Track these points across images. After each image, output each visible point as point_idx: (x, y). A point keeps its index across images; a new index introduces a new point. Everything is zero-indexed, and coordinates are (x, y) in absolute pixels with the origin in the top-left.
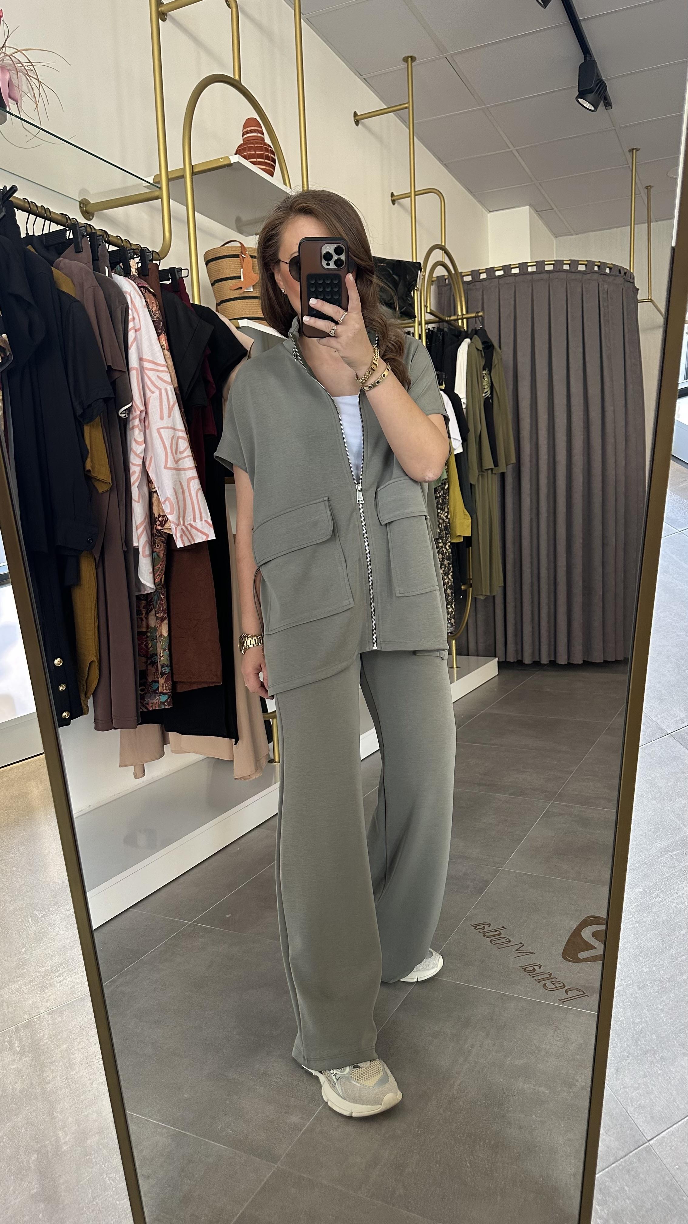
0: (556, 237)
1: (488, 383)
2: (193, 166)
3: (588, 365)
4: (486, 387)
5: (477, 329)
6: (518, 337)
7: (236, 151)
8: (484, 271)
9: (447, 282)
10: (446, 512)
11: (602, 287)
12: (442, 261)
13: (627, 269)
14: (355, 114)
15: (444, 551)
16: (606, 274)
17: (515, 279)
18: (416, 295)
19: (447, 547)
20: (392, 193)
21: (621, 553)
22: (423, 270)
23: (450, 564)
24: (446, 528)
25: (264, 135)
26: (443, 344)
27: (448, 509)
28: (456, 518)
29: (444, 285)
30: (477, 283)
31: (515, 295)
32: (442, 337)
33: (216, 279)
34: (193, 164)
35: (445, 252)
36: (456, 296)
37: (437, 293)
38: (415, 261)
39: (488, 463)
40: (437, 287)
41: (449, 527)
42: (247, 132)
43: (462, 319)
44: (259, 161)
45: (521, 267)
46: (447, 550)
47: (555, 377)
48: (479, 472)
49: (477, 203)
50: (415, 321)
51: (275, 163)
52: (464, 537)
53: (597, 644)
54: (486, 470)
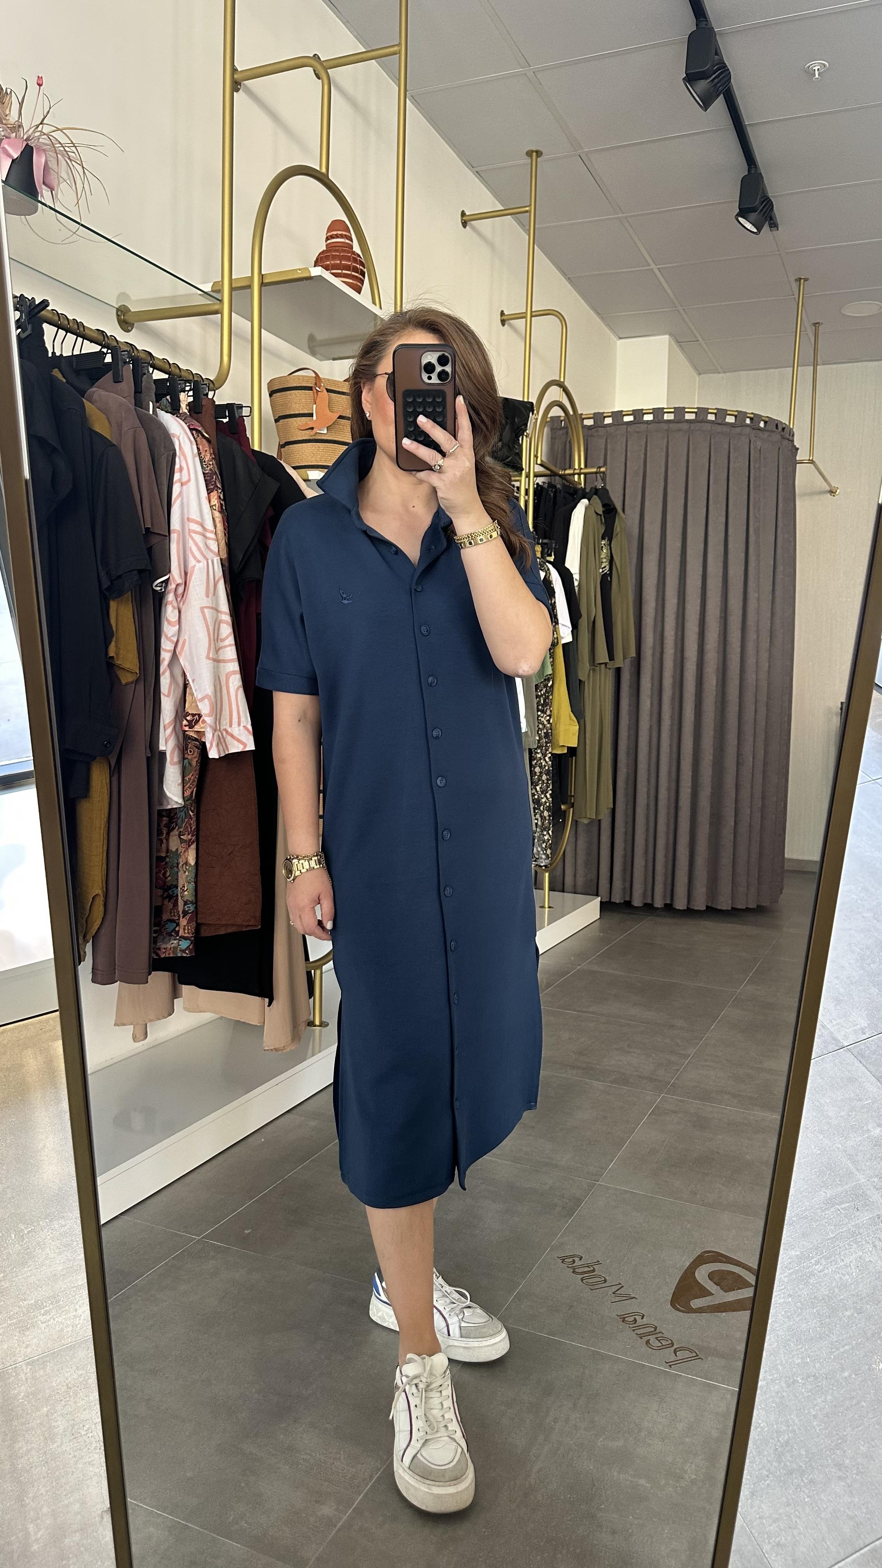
0: (700, 374)
1: (607, 556)
2: (262, 275)
3: (730, 539)
4: (604, 560)
5: (598, 488)
6: (647, 499)
7: (317, 259)
8: (610, 414)
9: (563, 425)
10: (548, 716)
11: (753, 445)
12: (559, 401)
13: (785, 424)
14: (463, 214)
15: (544, 764)
16: (760, 429)
17: (647, 427)
18: (525, 442)
19: (547, 759)
20: (502, 311)
21: (759, 777)
22: (535, 412)
23: (549, 782)
24: (547, 735)
25: (352, 241)
26: (555, 503)
27: (551, 711)
28: (560, 723)
29: (559, 428)
30: (600, 429)
31: (646, 447)
32: (554, 495)
33: (281, 415)
34: (263, 273)
35: (563, 390)
36: (574, 443)
37: (550, 438)
38: (526, 400)
39: (602, 655)
40: (550, 429)
41: (550, 734)
42: (332, 237)
43: (579, 474)
44: (344, 273)
45: (656, 415)
46: (546, 762)
47: (689, 552)
48: (590, 666)
49: (604, 326)
50: (521, 475)
51: (364, 277)
52: (568, 748)
53: (725, 888)
54: (599, 664)
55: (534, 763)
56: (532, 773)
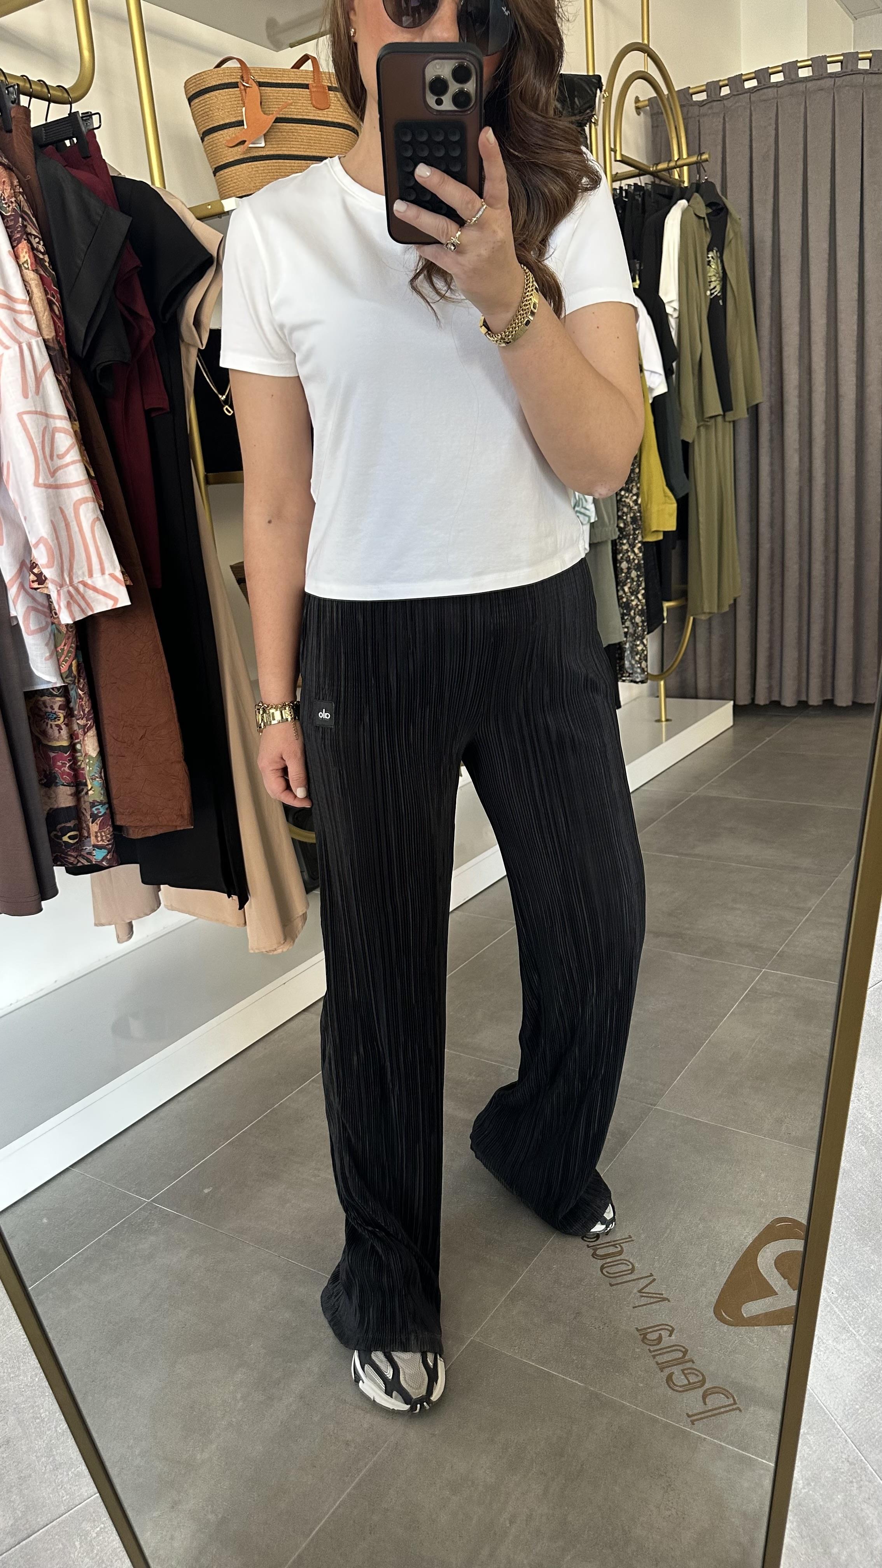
0: (855, 18)
1: (717, 273)
4: (713, 279)
5: (703, 182)
8: (726, 82)
10: (634, 495)
12: (643, 73)
15: (631, 557)
17: (777, 92)
18: (595, 134)
19: (636, 550)
22: (604, 88)
23: (641, 576)
24: (634, 520)
26: (644, 212)
27: (638, 489)
28: (651, 503)
30: (715, 104)
31: (777, 119)
32: (643, 199)
33: (204, 129)
35: (648, 55)
36: (671, 131)
38: (591, 73)
39: (714, 405)
41: (639, 518)
45: (788, 73)
46: (635, 554)
48: (698, 422)
52: (665, 533)
54: (711, 417)
55: (619, 556)
56: (617, 570)
